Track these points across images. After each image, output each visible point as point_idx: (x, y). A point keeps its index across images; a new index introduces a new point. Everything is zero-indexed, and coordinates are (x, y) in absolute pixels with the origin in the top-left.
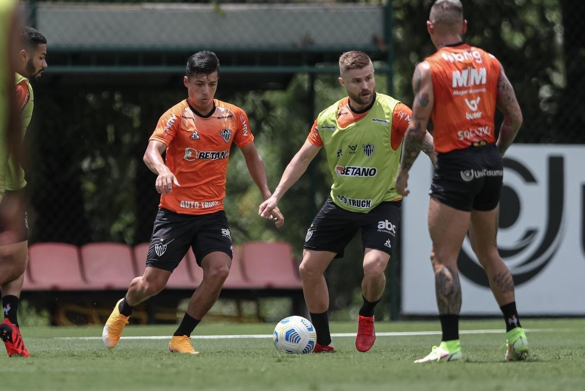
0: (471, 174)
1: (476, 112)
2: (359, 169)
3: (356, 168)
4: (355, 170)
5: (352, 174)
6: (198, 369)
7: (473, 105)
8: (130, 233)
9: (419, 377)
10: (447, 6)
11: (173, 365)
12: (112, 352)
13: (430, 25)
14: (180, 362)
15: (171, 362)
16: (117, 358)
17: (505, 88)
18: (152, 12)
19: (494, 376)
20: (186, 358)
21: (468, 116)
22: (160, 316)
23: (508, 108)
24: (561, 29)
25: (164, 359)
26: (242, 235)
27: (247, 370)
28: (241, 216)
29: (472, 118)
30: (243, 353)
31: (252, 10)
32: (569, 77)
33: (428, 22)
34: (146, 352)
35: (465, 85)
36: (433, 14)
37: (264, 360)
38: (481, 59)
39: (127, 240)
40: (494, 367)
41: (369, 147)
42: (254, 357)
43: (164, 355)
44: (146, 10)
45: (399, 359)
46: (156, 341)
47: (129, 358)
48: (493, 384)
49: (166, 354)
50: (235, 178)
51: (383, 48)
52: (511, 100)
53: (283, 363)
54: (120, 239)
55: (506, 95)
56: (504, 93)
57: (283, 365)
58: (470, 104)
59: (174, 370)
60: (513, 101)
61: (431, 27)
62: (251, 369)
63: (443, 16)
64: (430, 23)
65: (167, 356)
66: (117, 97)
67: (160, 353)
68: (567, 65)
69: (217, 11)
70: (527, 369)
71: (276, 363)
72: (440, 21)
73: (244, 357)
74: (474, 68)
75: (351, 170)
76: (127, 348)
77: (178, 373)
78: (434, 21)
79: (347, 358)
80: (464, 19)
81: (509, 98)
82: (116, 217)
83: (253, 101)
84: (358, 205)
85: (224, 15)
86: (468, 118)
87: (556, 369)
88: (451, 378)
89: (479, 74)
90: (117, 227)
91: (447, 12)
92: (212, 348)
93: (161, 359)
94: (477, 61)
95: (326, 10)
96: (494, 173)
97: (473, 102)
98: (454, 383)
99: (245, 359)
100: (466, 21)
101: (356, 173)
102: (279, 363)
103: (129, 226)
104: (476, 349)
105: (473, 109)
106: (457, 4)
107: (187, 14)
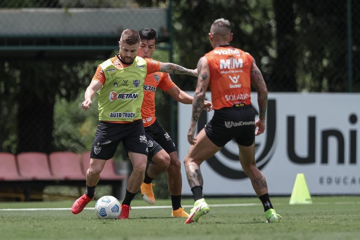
0: (231, 124)
1: (237, 84)
2: (131, 95)
3: (129, 94)
4: (128, 96)
5: (127, 98)
6: (55, 228)
7: (235, 79)
8: (14, 146)
9: (188, 233)
10: (221, 24)
11: (40, 226)
12: (4, 218)
13: (210, 35)
14: (45, 224)
15: (39, 224)
16: (6, 222)
17: (257, 73)
18: (27, 13)
19: (234, 232)
20: (48, 222)
21: (231, 86)
22: (32, 197)
23: (259, 85)
24: (275, 23)
25: (35, 222)
26: (82, 148)
27: (85, 229)
28: (81, 136)
29: (234, 87)
30: (83, 218)
31: (87, 12)
32: (279, 52)
33: (209, 34)
34: (24, 218)
35: (229, 68)
36: (213, 29)
37: (95, 223)
38: (239, 54)
39: (12, 151)
40: (234, 227)
41: (136, 81)
42: (89, 221)
43: (35, 220)
44: (23, 12)
45: (177, 222)
46: (30, 211)
47: (14, 222)
48: (234, 237)
49: (36, 219)
50: (77, 113)
51: (166, 34)
52: (260, 80)
53: (106, 225)
54: (8, 150)
55: (258, 77)
56: (256, 76)
57: (107, 226)
58: (233, 79)
59: (41, 229)
60: (262, 81)
61: (211, 36)
62: (87, 228)
63: (219, 30)
64: (211, 34)
65: (37, 221)
66: (6, 65)
67: (33, 219)
68: (278, 44)
69: (66, 13)
70: (254, 227)
71: (102, 225)
72: (217, 34)
73: (83, 221)
74: (234, 58)
75: (126, 96)
76: (13, 215)
77: (43, 230)
78: (213, 33)
79: (145, 221)
80: (231, 32)
81: (259, 79)
82: (6, 137)
83: (88, 67)
84: (128, 117)
85: (70, 15)
86: (231, 88)
87: (272, 228)
88: (208, 233)
89: (238, 61)
90: (6, 143)
91: (221, 28)
92: (64, 216)
93: (34, 222)
94: (237, 55)
95: (132, 12)
96: (248, 123)
97: (235, 78)
98: (210, 236)
99: (84, 222)
100: (232, 34)
101: (129, 97)
102: (104, 225)
103: (14, 142)
104: (223, 216)
105: (235, 82)
106: (228, 24)
107: (48, 15)
